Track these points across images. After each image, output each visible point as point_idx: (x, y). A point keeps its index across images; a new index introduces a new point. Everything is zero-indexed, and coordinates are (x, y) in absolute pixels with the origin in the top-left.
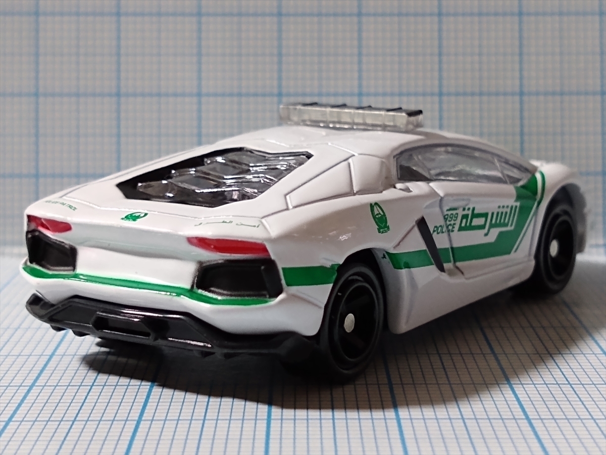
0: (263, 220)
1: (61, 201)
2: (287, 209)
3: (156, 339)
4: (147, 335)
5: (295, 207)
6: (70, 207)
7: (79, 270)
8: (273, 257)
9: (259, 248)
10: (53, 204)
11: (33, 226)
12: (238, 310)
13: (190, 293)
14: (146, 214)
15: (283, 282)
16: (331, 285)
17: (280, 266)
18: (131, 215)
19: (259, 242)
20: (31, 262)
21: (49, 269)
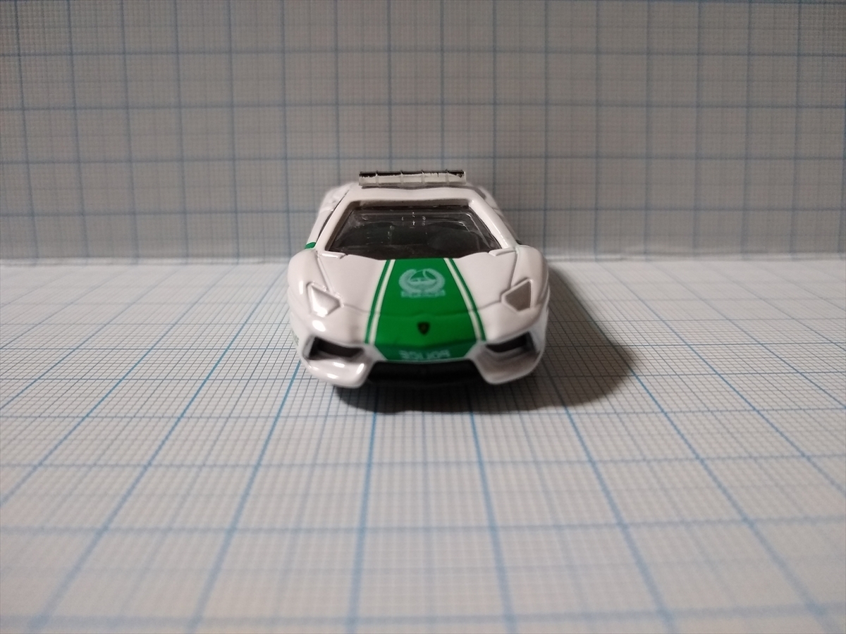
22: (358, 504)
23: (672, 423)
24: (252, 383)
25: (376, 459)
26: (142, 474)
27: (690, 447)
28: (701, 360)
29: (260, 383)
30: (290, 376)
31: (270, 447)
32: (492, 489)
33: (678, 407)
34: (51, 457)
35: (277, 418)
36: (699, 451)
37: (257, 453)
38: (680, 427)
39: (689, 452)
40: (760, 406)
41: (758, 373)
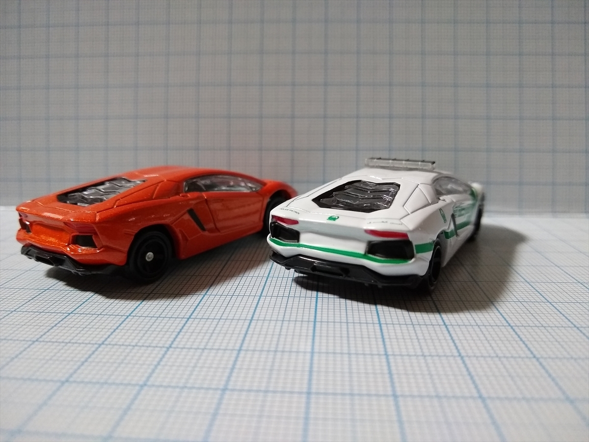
0: (401, 220)
1: (286, 208)
2: (409, 214)
3: (345, 277)
4: (342, 275)
5: (412, 213)
6: (296, 212)
7: (302, 242)
8: (411, 239)
9: (404, 235)
10: (286, 211)
11: (274, 220)
12: (388, 266)
13: (364, 256)
14: (338, 217)
15: (415, 251)
16: (432, 251)
17: (414, 243)
18: (331, 217)
19: (405, 232)
20: (273, 237)
21: (284, 241)
22: (306, 377)
23: (516, 333)
24: (234, 298)
25: (316, 349)
26: (166, 353)
27: (529, 349)
28: (537, 292)
29: (240, 298)
30: (259, 293)
31: (247, 339)
32: (394, 371)
33: (521, 323)
34: (109, 340)
35: (251, 320)
36: (535, 353)
37: (240, 342)
38: (522, 336)
39: (528, 353)
40: (579, 324)
41: (578, 302)
